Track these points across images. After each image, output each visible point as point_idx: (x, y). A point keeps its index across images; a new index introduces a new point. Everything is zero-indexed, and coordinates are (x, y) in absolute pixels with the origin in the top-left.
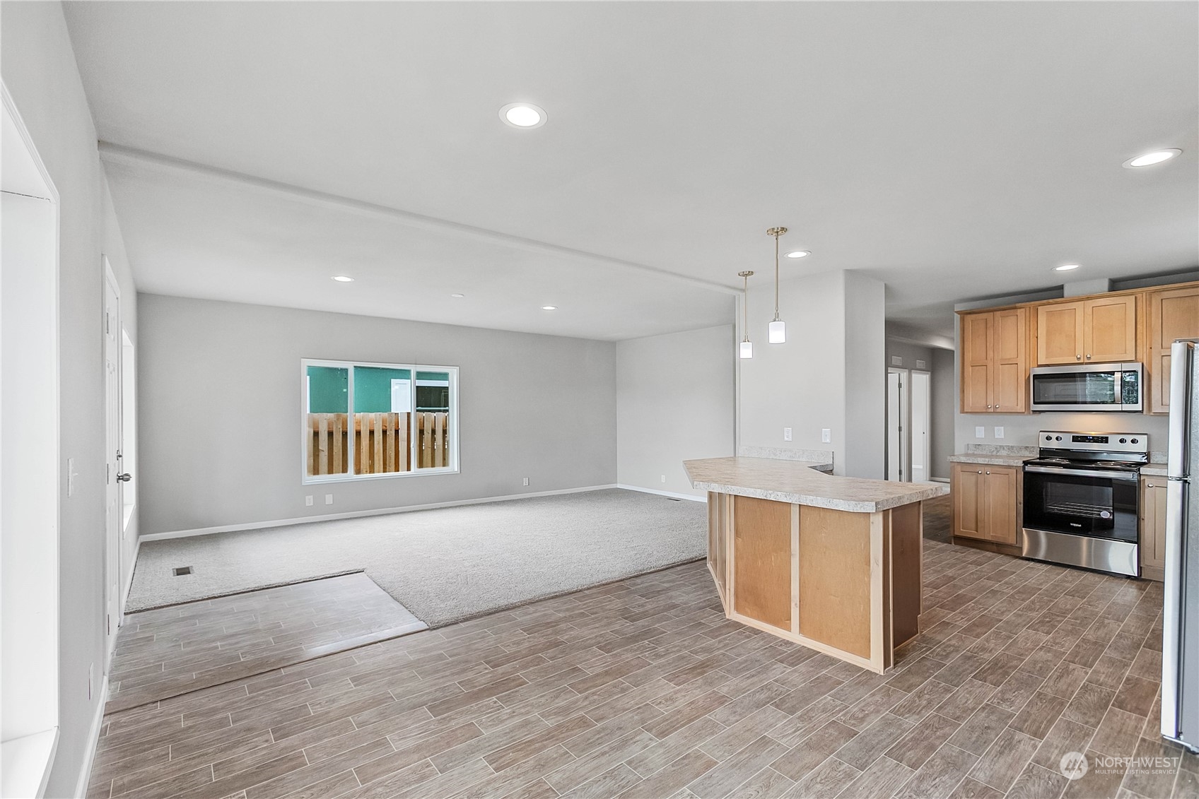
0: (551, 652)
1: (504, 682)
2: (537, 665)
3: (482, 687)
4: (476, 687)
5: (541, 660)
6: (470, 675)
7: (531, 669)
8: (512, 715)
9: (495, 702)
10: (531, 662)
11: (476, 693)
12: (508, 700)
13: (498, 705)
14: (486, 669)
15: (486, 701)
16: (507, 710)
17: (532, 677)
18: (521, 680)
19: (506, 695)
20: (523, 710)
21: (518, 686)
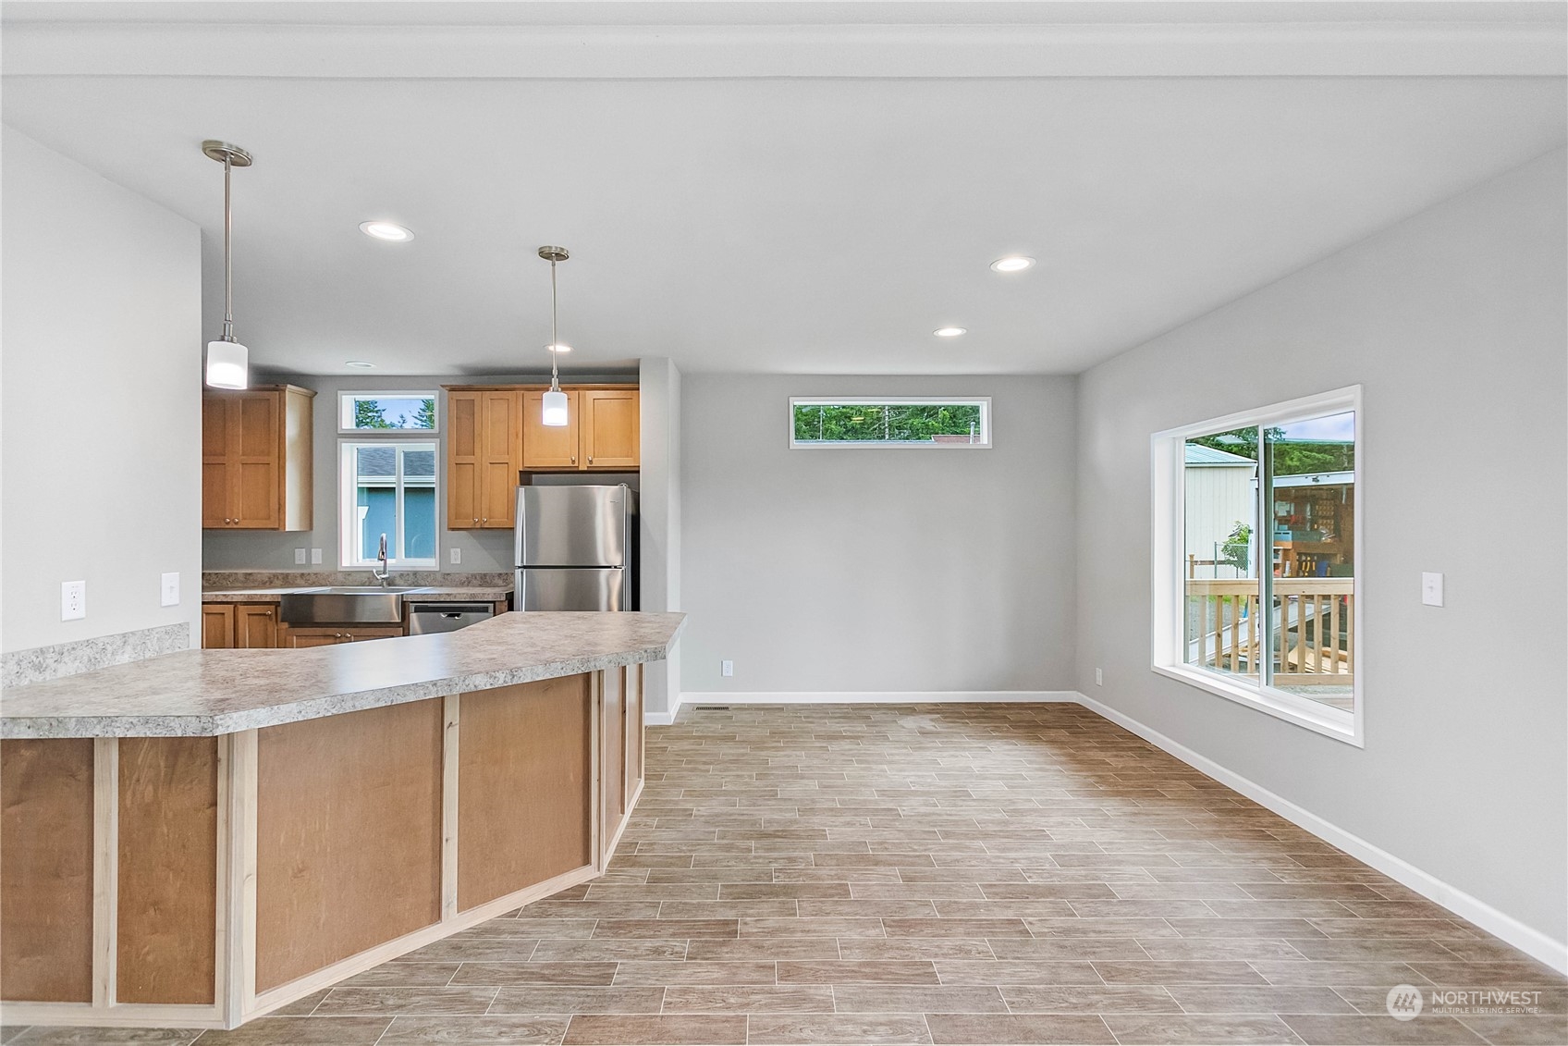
0: (920, 914)
1: (1011, 896)
2: (955, 902)
3: (1043, 899)
4: (1050, 902)
5: (943, 908)
6: (1058, 921)
7: (965, 900)
8: (1016, 860)
9: (1030, 877)
10: (959, 910)
11: (1051, 894)
12: (1014, 875)
13: (1028, 874)
14: (1031, 923)
15: (1041, 882)
16: (1018, 866)
17: (972, 889)
18: (986, 890)
19: (1015, 881)
20: (1001, 861)
21: (995, 885)
